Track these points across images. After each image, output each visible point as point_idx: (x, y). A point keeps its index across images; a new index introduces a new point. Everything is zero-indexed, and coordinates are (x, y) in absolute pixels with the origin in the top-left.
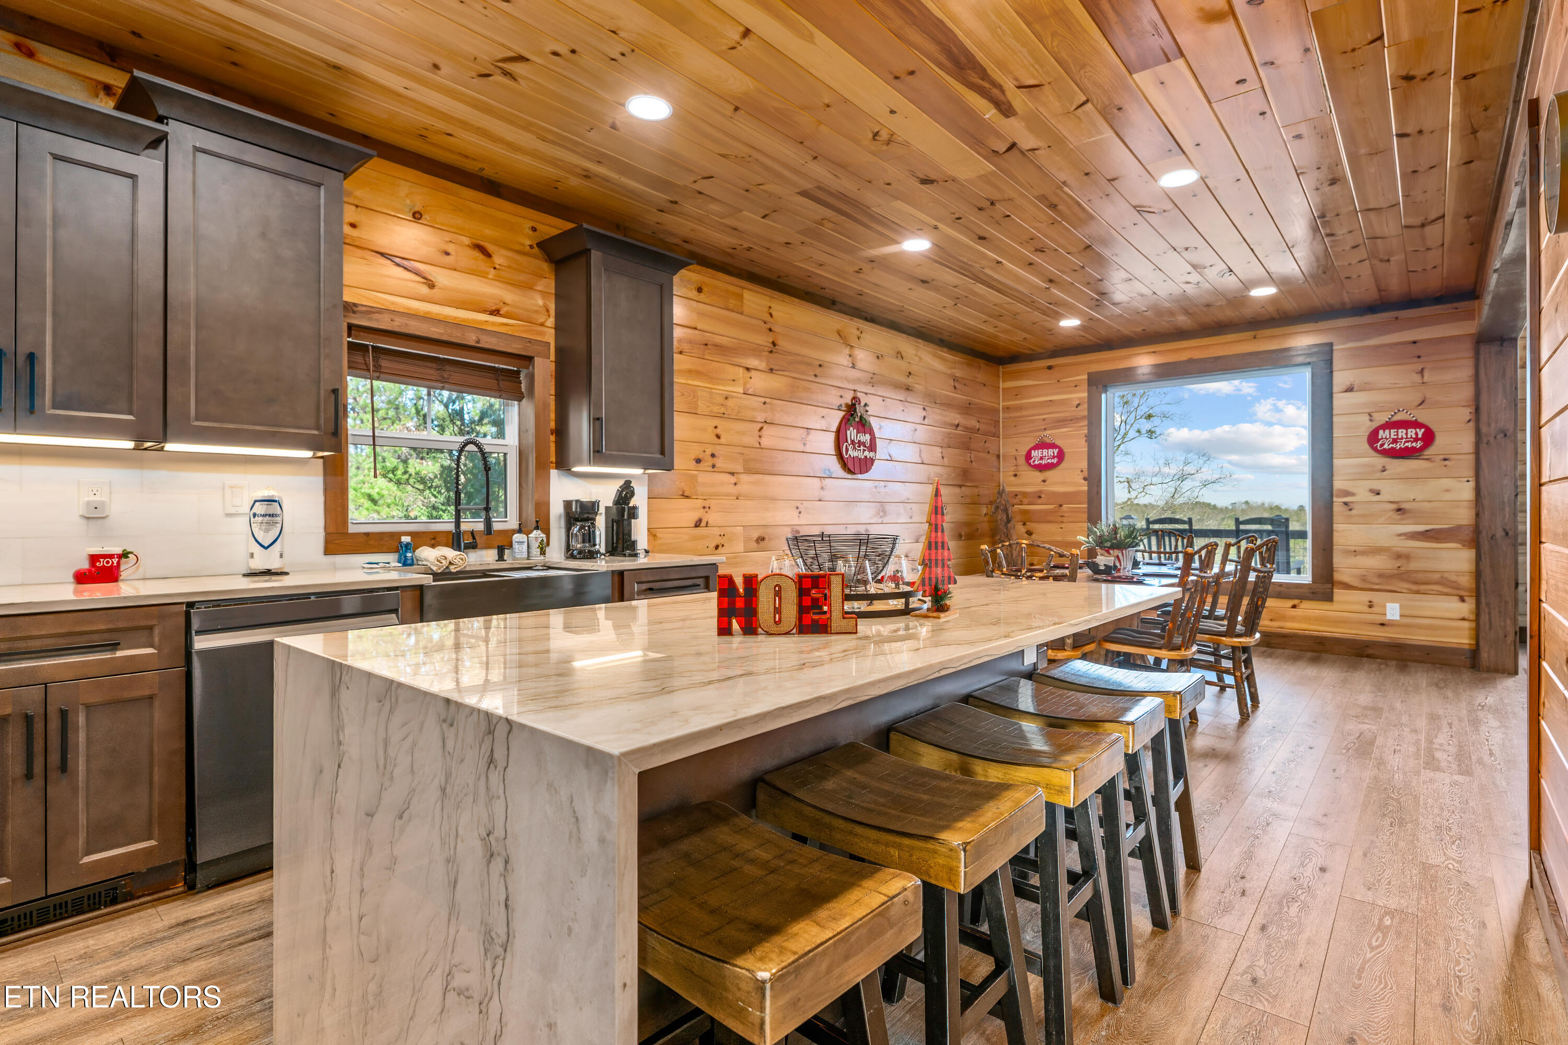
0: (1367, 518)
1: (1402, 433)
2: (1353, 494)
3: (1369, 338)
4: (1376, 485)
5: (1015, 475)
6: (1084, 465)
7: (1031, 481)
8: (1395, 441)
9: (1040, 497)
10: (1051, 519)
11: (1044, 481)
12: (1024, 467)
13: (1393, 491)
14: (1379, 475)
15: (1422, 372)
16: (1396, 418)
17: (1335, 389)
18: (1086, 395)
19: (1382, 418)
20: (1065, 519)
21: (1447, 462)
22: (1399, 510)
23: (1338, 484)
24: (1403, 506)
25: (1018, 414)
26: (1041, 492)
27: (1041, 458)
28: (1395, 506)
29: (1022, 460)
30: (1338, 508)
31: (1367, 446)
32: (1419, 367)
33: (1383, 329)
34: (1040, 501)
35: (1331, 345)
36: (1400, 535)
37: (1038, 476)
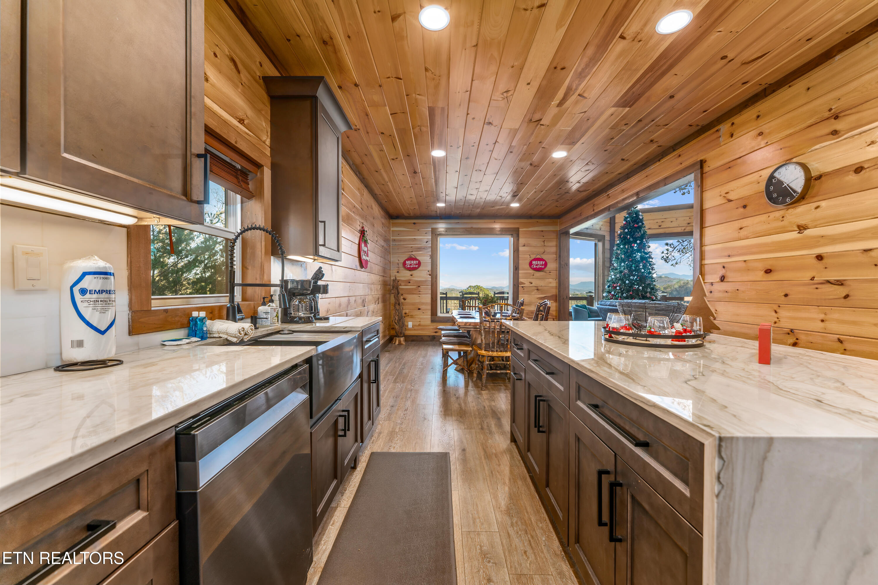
0: (529, 293)
1: (539, 262)
2: (525, 284)
3: (530, 227)
4: (531, 280)
5: (398, 272)
6: (429, 268)
7: (405, 275)
8: (537, 265)
9: (409, 282)
10: (415, 293)
11: (411, 275)
12: (402, 268)
13: (536, 282)
14: (532, 277)
15: (544, 242)
16: (537, 257)
17: (520, 245)
18: (431, 237)
19: (533, 257)
20: (421, 293)
21: (550, 273)
22: (537, 289)
23: (521, 280)
24: (539, 288)
25: (399, 243)
26: (410, 280)
27: (411, 265)
28: (536, 288)
29: (401, 265)
30: (520, 289)
31: (528, 266)
32: (543, 240)
33: (533, 225)
34: (409, 284)
35: (518, 228)
36: (538, 298)
37: (408, 273)
